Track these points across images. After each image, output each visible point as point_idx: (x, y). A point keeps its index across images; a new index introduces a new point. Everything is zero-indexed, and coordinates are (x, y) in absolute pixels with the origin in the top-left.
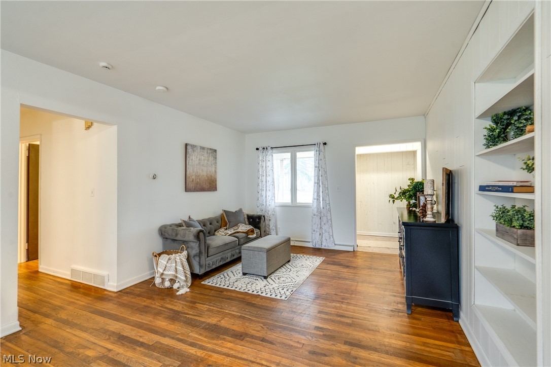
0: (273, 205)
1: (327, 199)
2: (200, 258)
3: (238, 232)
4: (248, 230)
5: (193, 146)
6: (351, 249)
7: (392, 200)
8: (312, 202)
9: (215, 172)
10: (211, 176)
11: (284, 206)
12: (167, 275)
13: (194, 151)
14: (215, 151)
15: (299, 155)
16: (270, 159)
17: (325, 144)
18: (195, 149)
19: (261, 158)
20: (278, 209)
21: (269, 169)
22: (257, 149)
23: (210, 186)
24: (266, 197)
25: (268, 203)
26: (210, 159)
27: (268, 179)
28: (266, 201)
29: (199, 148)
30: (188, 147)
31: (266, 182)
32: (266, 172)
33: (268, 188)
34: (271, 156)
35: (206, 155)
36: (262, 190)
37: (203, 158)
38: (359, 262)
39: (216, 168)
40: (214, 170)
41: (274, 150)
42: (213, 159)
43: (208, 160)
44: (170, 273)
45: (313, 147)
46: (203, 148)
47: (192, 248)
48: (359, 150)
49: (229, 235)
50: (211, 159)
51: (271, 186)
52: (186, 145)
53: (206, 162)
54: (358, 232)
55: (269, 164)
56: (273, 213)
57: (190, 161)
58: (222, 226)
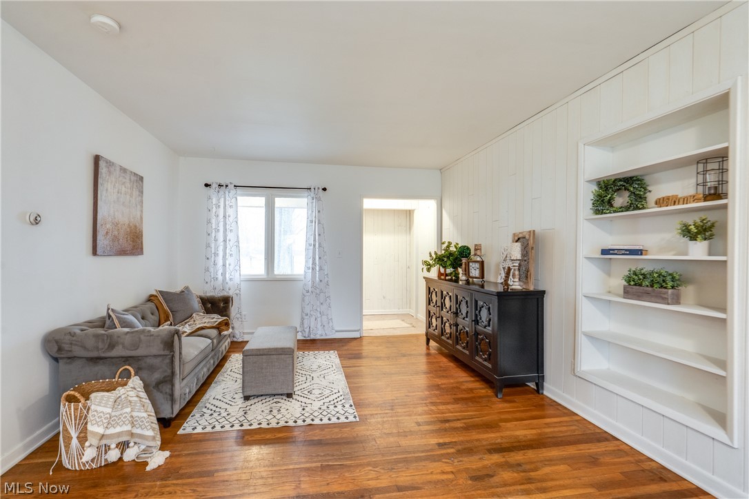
0: (237, 280)
1: (325, 268)
2: (173, 385)
3: (202, 328)
4: (220, 323)
5: (110, 164)
6: (356, 335)
7: (425, 267)
8: (302, 273)
9: (141, 218)
10: (136, 226)
11: (253, 281)
12: (111, 436)
13: (110, 172)
14: (141, 179)
15: (280, 202)
16: (233, 204)
17: (324, 189)
18: (112, 169)
19: (214, 201)
20: (243, 286)
21: (230, 220)
22: (207, 185)
23: (132, 244)
24: (224, 265)
25: (227, 276)
26: (134, 193)
27: (230, 236)
28: (224, 274)
29: (118, 169)
30: (102, 164)
31: (225, 241)
32: (225, 224)
33: (228, 251)
34: (234, 200)
35: (128, 185)
36: (216, 254)
37: (123, 189)
38: (366, 349)
39: (142, 211)
40: (139, 213)
41: (239, 191)
42: (138, 193)
43: (131, 196)
44: (118, 429)
45: (306, 193)
46: (124, 170)
47: (152, 369)
48: (368, 203)
49: (188, 336)
50: (136, 193)
51: (234, 249)
52: (97, 159)
53: (128, 197)
54: (365, 312)
55: (230, 212)
56: (238, 291)
57: (104, 193)
58: (162, 321)
